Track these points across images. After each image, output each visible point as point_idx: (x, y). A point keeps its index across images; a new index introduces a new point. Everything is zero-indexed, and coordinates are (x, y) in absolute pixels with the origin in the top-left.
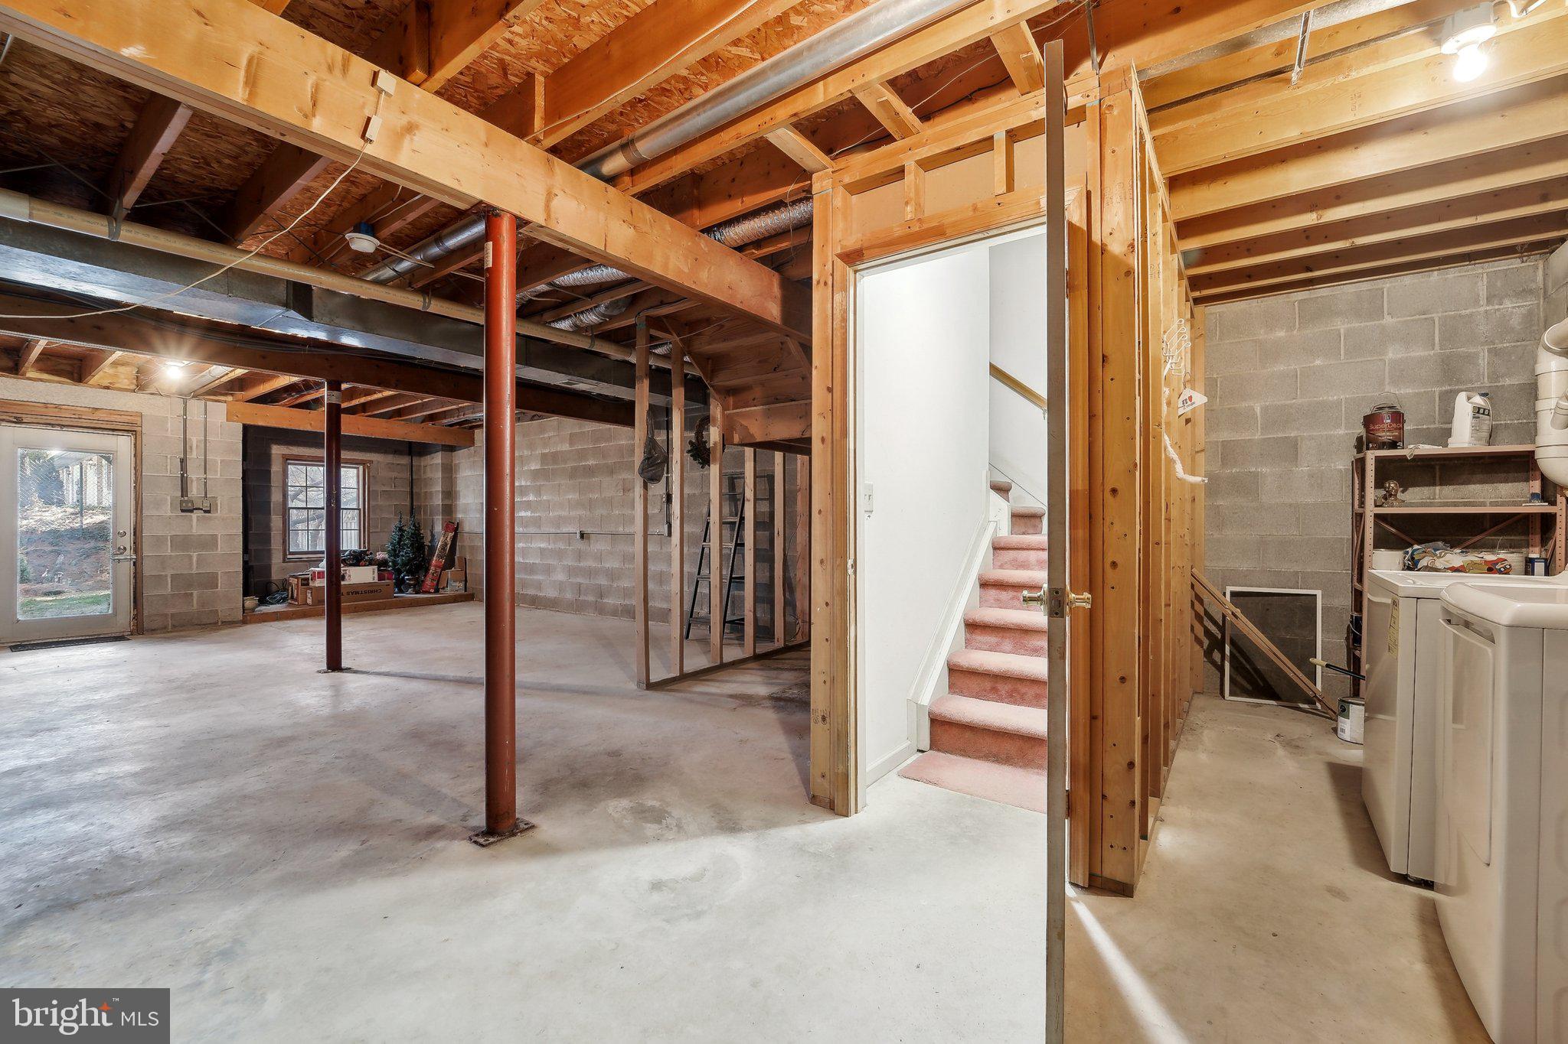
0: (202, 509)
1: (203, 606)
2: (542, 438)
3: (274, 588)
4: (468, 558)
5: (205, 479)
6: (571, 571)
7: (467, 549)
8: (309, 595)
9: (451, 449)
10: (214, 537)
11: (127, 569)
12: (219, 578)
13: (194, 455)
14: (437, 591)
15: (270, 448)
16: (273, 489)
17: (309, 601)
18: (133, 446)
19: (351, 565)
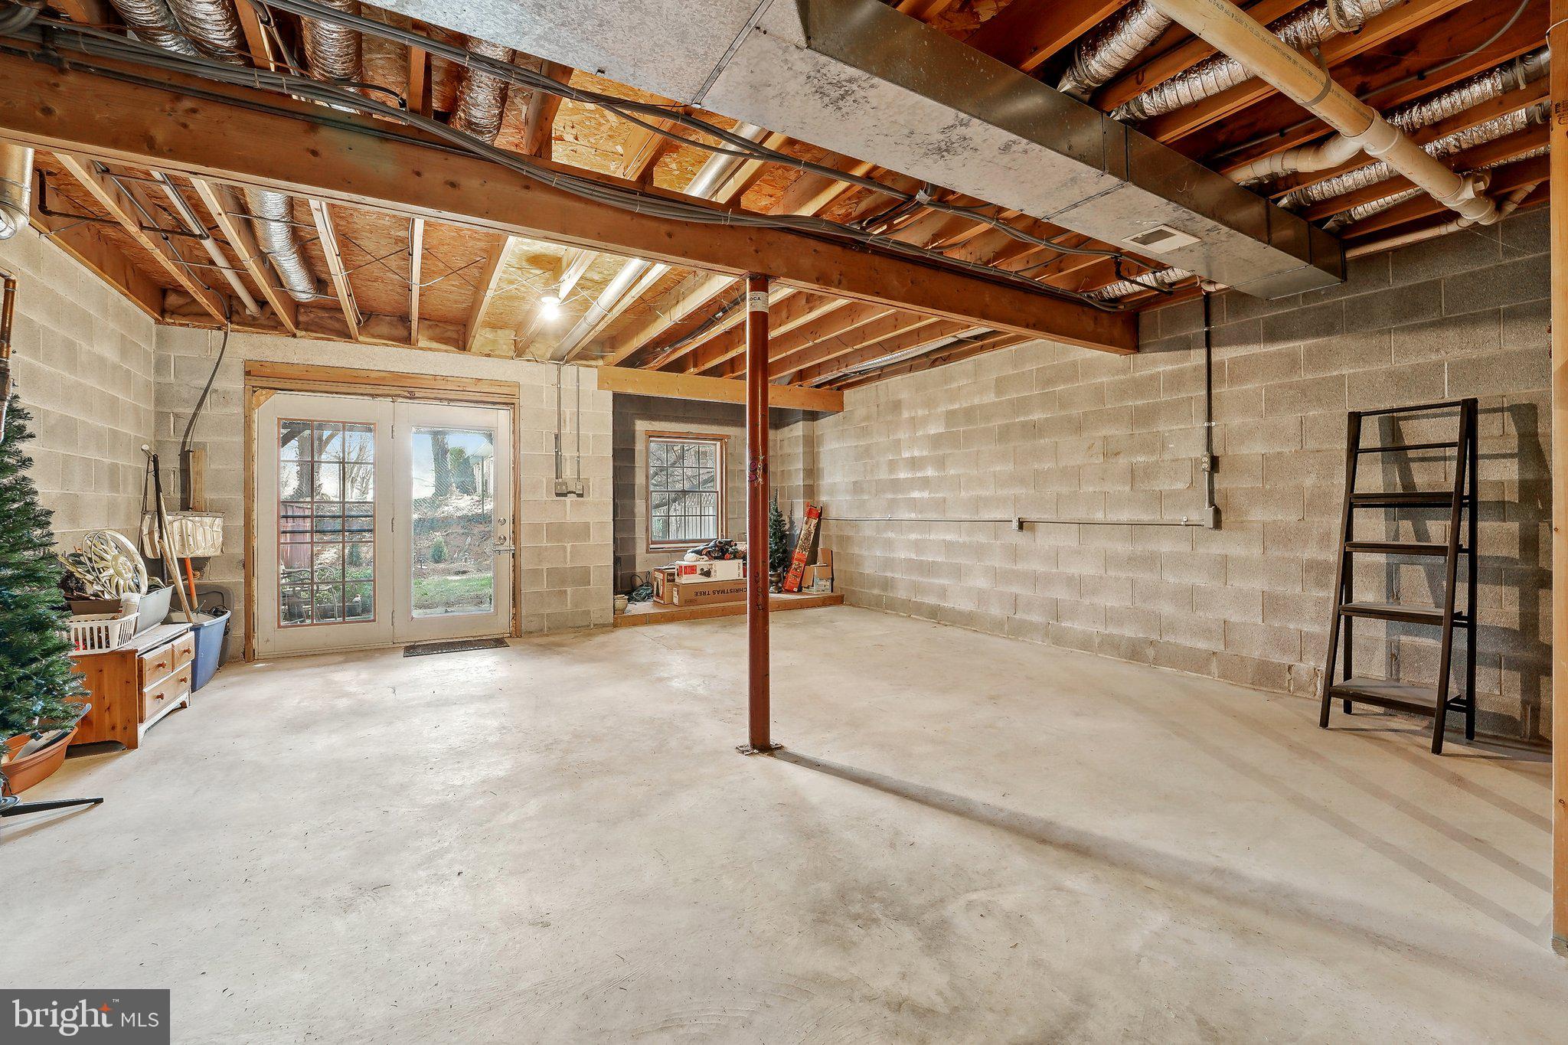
0: (574, 493)
1: (576, 606)
2: (946, 390)
3: (638, 582)
4: (835, 550)
5: (579, 457)
6: (999, 576)
7: (834, 539)
8: (675, 593)
9: (812, 416)
10: (587, 525)
11: (506, 560)
12: (592, 573)
13: (568, 430)
14: (800, 590)
15: (634, 424)
16: (637, 469)
17: (676, 600)
18: (512, 421)
19: (716, 558)
